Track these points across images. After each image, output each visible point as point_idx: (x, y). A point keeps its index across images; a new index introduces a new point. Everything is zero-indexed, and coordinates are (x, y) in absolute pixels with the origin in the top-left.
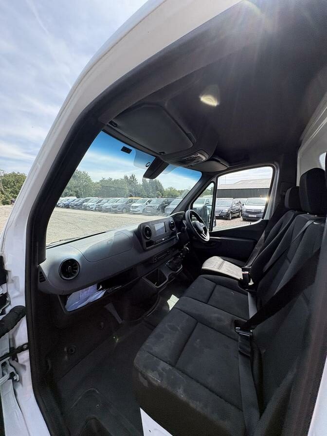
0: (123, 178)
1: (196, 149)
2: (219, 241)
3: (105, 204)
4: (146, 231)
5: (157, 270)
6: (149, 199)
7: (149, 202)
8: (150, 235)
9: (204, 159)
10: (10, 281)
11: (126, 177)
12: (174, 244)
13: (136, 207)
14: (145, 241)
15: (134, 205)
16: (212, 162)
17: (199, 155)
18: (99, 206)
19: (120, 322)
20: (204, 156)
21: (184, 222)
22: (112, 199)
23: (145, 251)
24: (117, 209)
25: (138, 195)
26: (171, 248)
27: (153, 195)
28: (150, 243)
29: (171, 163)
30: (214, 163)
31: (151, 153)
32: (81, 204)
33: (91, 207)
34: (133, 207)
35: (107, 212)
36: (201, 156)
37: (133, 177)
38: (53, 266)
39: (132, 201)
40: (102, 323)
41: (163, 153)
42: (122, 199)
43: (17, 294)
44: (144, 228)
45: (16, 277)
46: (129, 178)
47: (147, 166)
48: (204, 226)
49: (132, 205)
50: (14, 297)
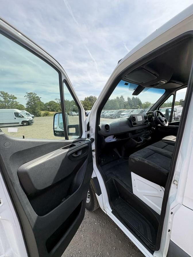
0: (116, 98)
1: (159, 79)
2: (175, 128)
3: (106, 114)
4: (133, 119)
5: (138, 137)
6: (132, 110)
7: (132, 111)
8: (135, 120)
9: (164, 82)
10: (90, 130)
11: (118, 98)
12: (147, 126)
13: (124, 115)
14: (133, 122)
16: (170, 83)
17: (161, 81)
18: (103, 115)
19: (120, 157)
20: (164, 81)
21: (153, 117)
22: (110, 111)
23: (133, 127)
24: (112, 116)
25: (125, 107)
26: (145, 128)
27: (134, 108)
28: (135, 124)
29: (146, 87)
30: (172, 84)
31: (137, 83)
34: (121, 115)
35: (107, 118)
36: (162, 82)
37: (122, 97)
38: (102, 126)
39: (121, 112)
40: (113, 155)
41: (143, 83)
42: (115, 111)
43: (92, 134)
44: (132, 117)
45: (92, 129)
47: (134, 90)
48: (165, 119)
50: (92, 135)
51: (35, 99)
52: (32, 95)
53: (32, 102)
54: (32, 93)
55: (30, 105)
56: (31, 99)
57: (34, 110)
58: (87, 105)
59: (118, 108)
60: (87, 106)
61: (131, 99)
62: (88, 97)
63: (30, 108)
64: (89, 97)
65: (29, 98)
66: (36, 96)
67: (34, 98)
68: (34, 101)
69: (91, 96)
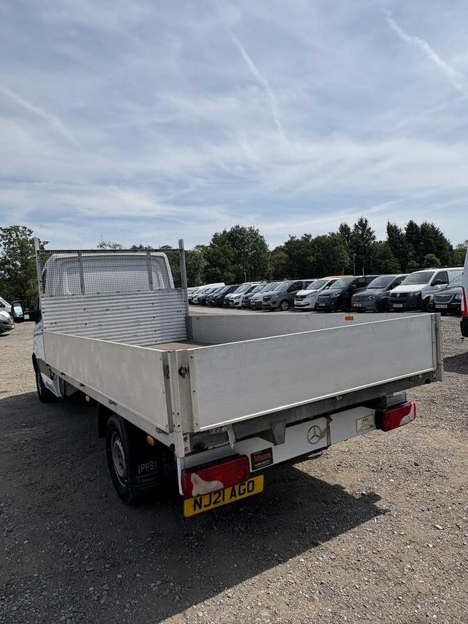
0: (337, 231)
3: (257, 295)
7: (330, 284)
11: (344, 229)
13: (303, 297)
15: (301, 293)
18: (246, 298)
32: (223, 297)
33: (235, 301)
34: (297, 297)
35: (255, 309)
37: (362, 225)
39: (299, 286)
46: (352, 229)
49: (298, 294)
51: (24, 250)
52: (17, 236)
53: (16, 259)
54: (16, 229)
55: (8, 270)
56: (13, 249)
57: (23, 287)
58: (222, 261)
59: (346, 269)
60: (223, 267)
61: (404, 232)
62: (225, 232)
63: (8, 280)
64: (228, 230)
65: (5, 244)
66: (30, 238)
67: (22, 245)
68: (22, 254)
69: (237, 227)
